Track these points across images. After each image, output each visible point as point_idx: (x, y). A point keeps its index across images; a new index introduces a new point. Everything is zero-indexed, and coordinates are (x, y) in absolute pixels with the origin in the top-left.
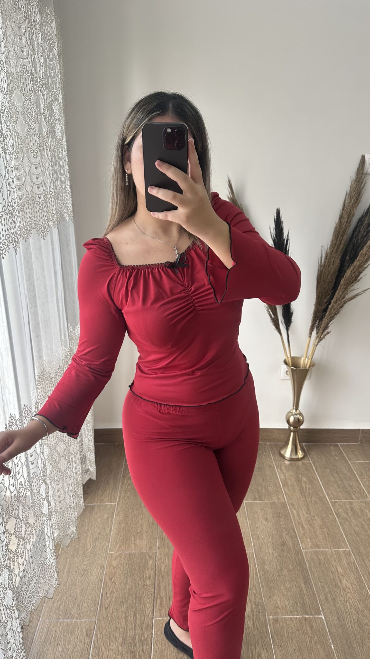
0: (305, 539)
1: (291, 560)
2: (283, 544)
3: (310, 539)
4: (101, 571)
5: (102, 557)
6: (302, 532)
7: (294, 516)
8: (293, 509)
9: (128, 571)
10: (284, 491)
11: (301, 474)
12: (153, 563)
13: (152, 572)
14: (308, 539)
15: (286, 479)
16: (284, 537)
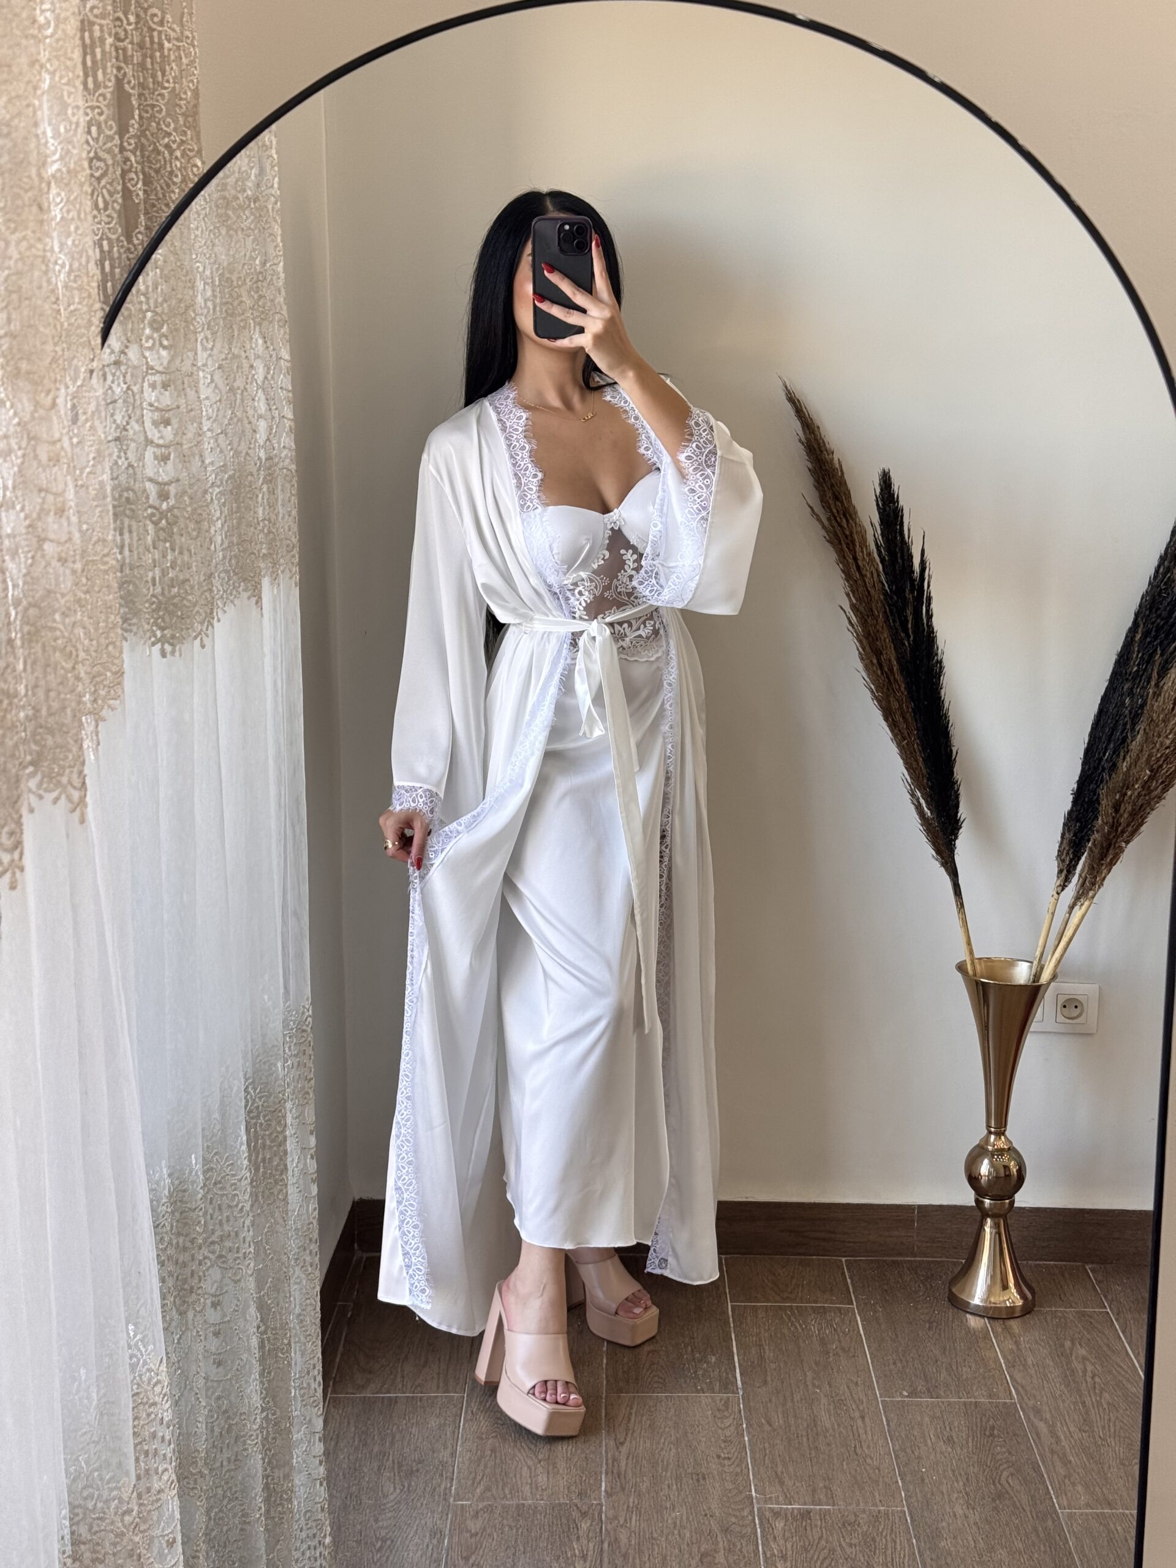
0: (1071, 1488)
1: (1022, 1532)
2: (1000, 1496)
3: (1086, 1486)
4: (435, 1541)
5: (433, 1512)
6: (1062, 1471)
7: (1038, 1434)
8: (1036, 1421)
9: (516, 1541)
10: (1010, 1377)
11: (1073, 1341)
12: (591, 1525)
13: (591, 1548)
14: (1079, 1488)
15: (1019, 1349)
16: (1003, 1481)
